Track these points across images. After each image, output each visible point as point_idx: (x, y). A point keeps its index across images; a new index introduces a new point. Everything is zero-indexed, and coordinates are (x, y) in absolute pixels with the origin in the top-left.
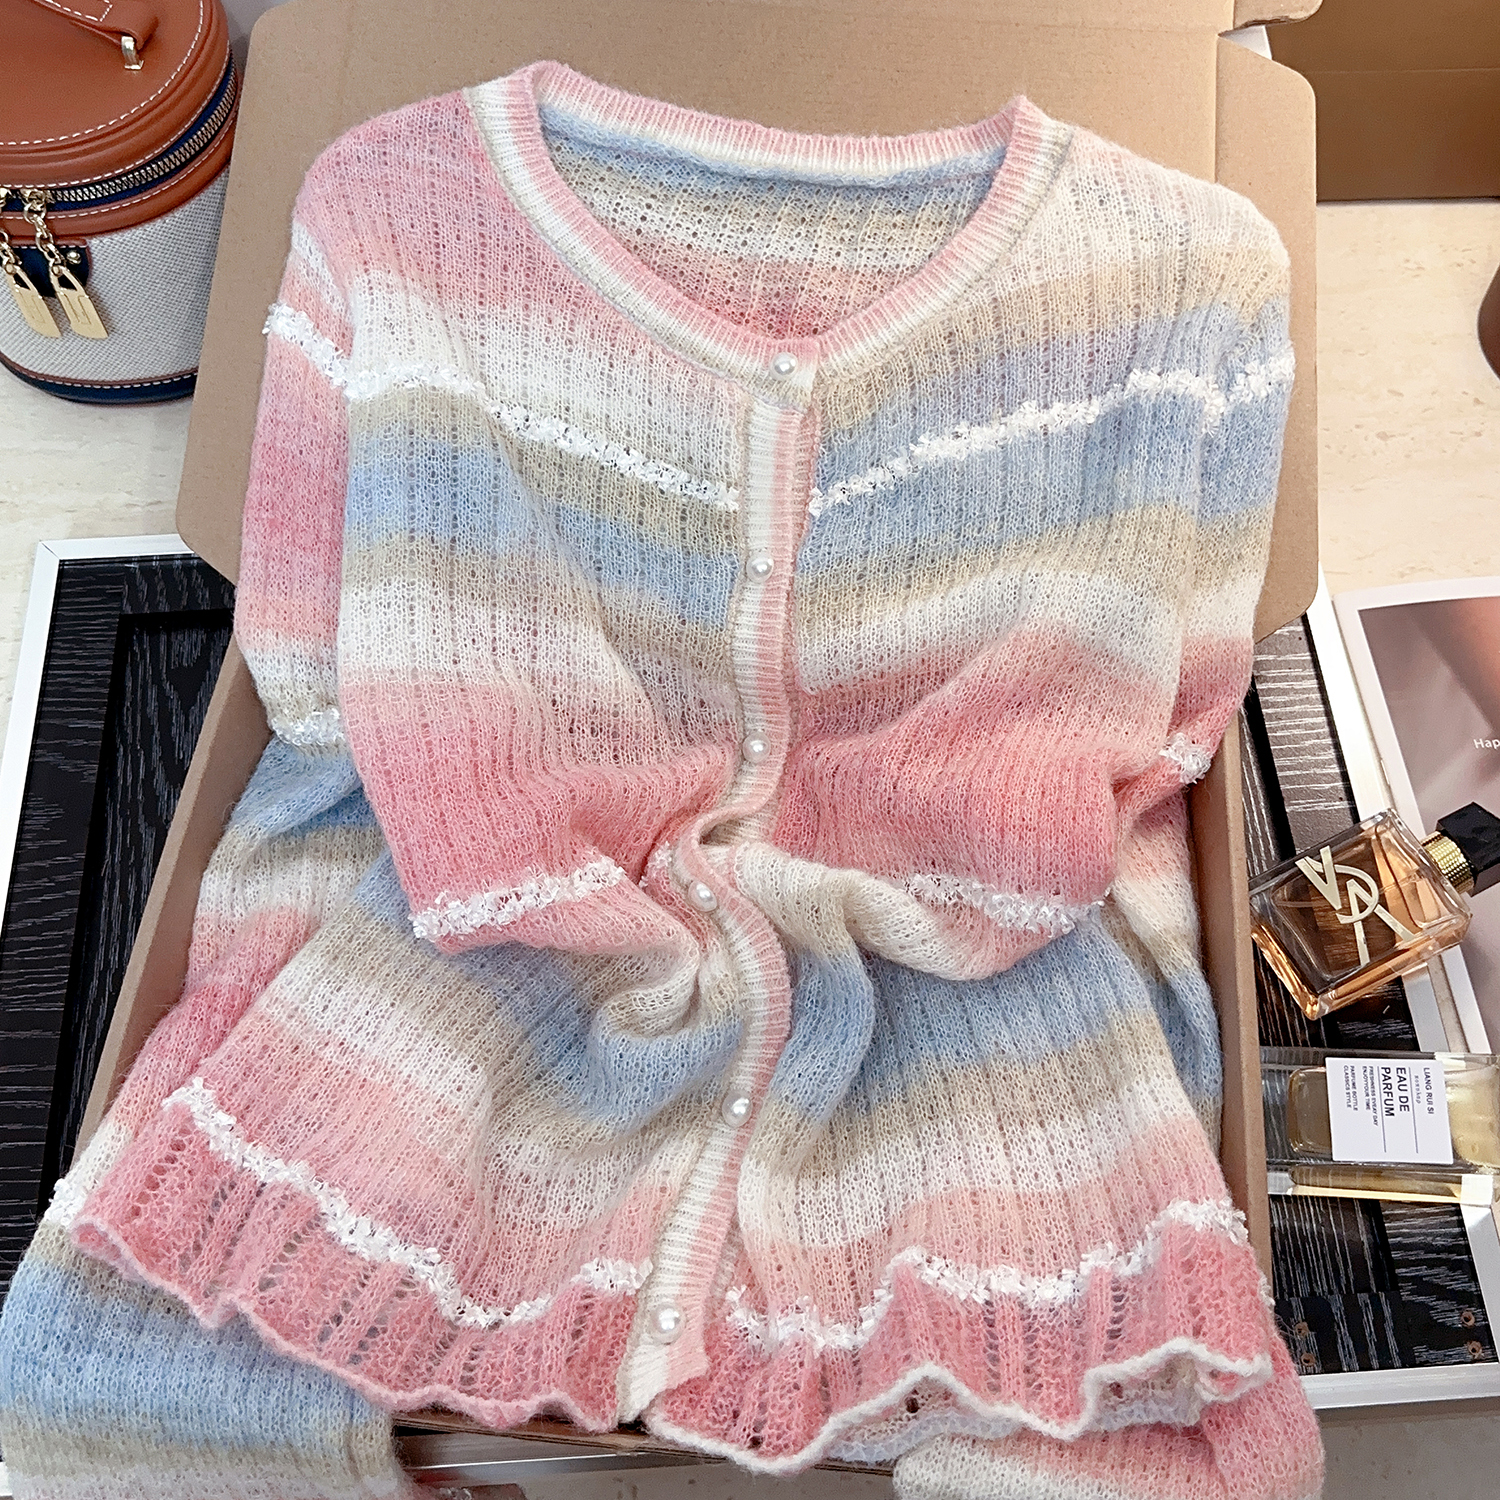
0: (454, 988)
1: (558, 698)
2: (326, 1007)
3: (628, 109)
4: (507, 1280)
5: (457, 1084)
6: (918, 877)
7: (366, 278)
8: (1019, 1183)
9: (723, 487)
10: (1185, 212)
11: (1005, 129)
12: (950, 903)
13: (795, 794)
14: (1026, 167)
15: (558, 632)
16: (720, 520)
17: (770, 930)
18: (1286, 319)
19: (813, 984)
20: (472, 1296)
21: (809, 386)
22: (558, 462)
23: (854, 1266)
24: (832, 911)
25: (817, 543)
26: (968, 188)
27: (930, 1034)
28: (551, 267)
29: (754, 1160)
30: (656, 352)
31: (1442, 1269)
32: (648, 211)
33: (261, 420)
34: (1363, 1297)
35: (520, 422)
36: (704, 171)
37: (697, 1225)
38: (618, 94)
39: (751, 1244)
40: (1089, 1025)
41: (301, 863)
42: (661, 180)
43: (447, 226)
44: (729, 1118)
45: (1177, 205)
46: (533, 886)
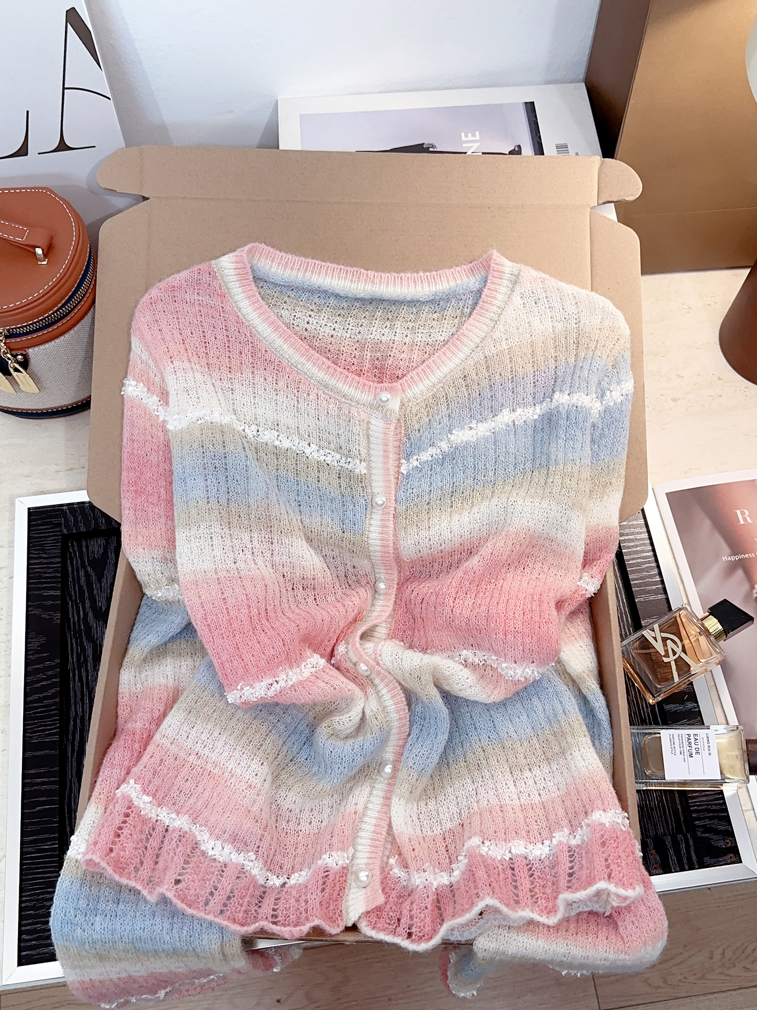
0: (249, 724)
1: (285, 574)
2: (188, 737)
3: (296, 264)
4: (286, 860)
5: (255, 773)
6: (465, 651)
7: (172, 366)
8: (521, 799)
9: (358, 462)
10: (577, 307)
11: (487, 266)
12: (481, 664)
13: (402, 609)
14: (498, 287)
15: (283, 543)
16: (358, 478)
17: (397, 685)
18: (629, 362)
19: (418, 709)
20: (271, 871)
21: (397, 408)
22: (275, 452)
23: (447, 842)
24: (427, 679)
25: (406, 488)
26: (469, 298)
27: (475, 728)
28: (264, 352)
29: (398, 798)
30: (320, 393)
31: (716, 821)
32: (310, 319)
33: (125, 440)
34: (680, 836)
35: (255, 433)
36: (337, 296)
37: (372, 828)
38: (290, 256)
39: (399, 839)
40: (550, 722)
41: (166, 661)
42: (315, 301)
43: (209, 332)
44: (383, 774)
45: (573, 303)
46: (284, 677)
